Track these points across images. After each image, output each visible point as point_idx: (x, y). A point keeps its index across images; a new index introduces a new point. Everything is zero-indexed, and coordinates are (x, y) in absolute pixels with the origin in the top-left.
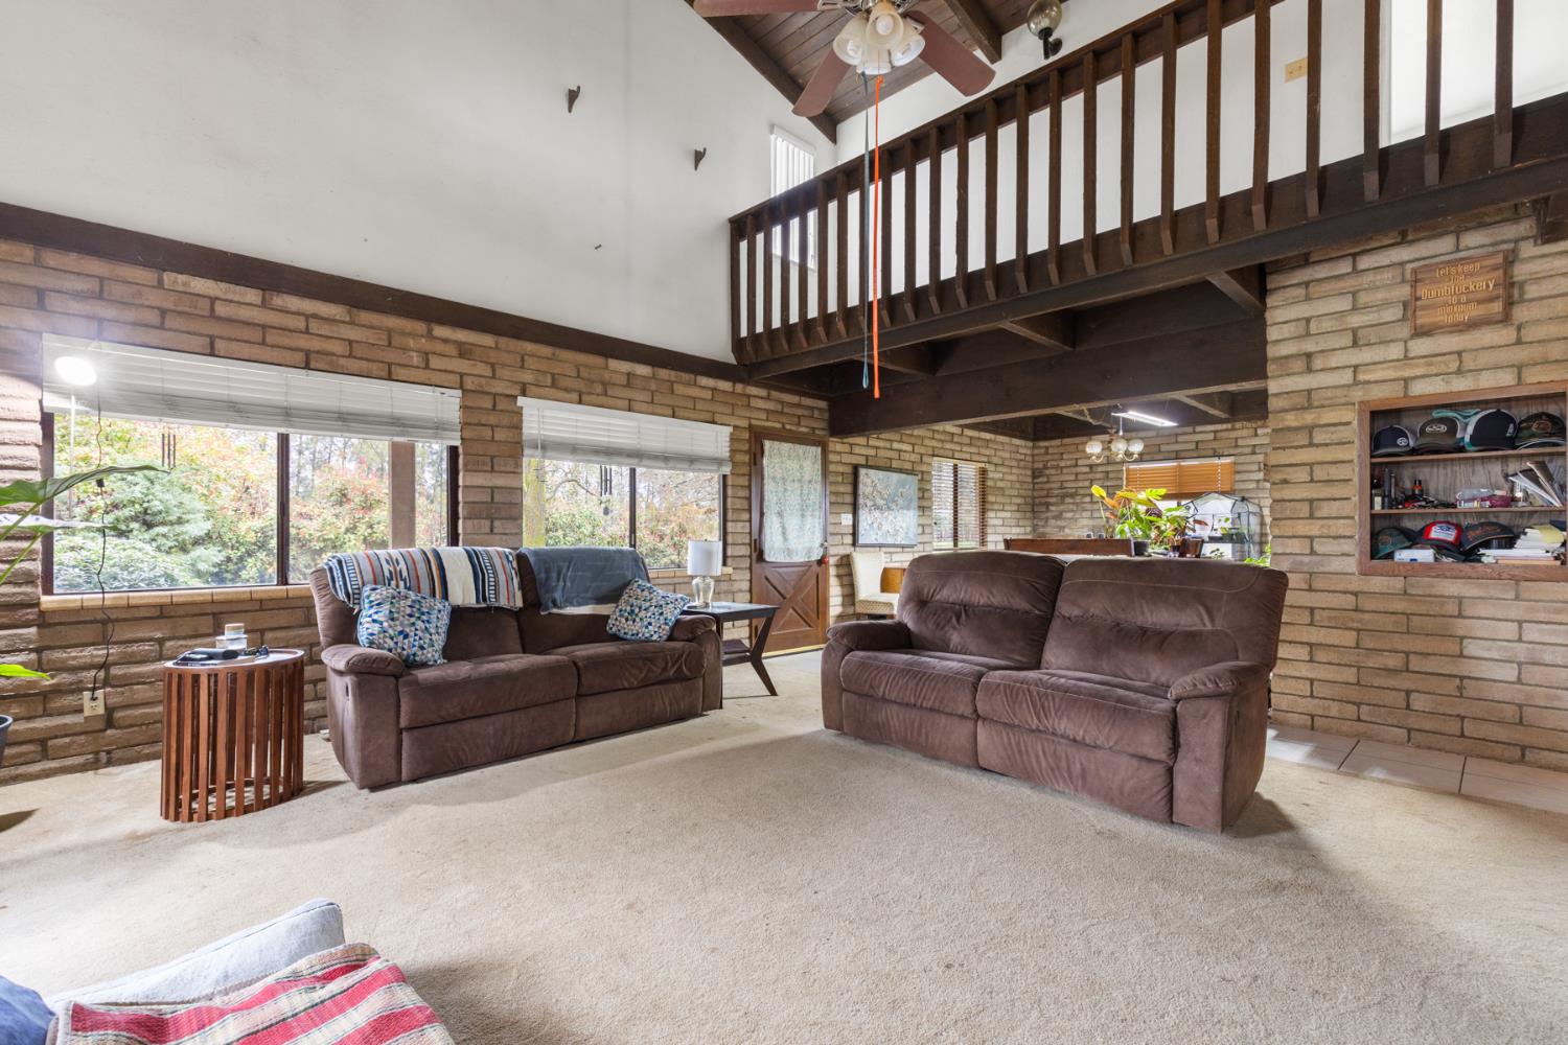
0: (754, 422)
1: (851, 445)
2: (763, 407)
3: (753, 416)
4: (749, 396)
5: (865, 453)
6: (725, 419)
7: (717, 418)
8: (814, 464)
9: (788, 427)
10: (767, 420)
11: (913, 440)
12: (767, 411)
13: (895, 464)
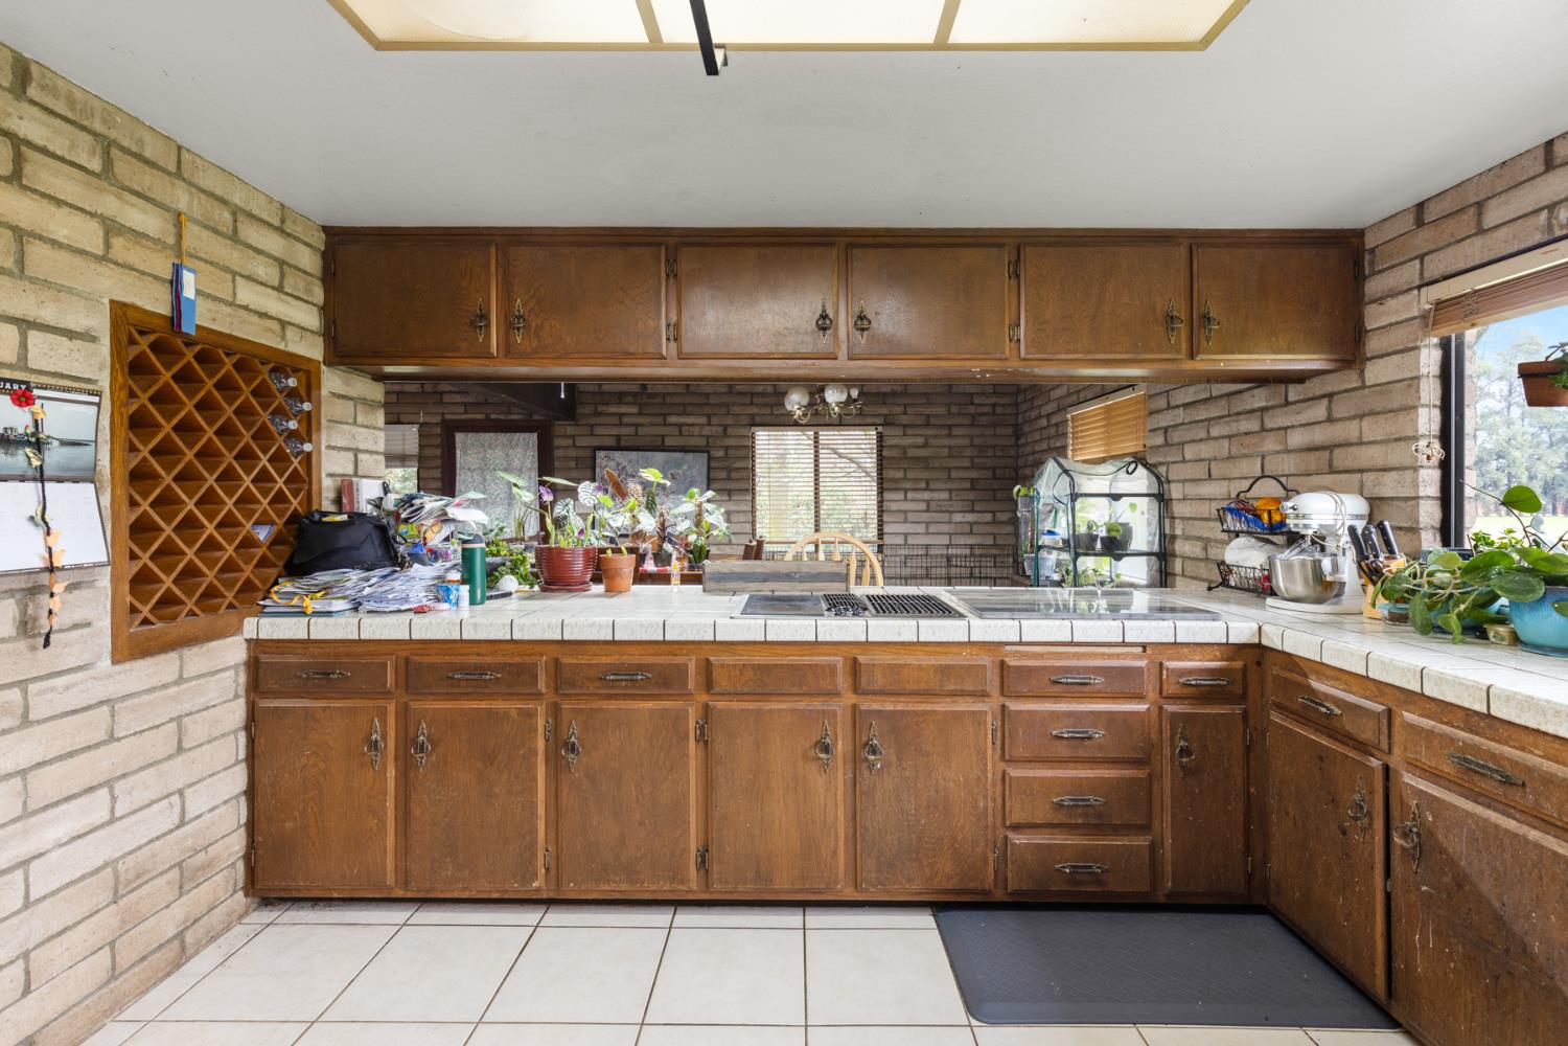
0: (448, 417)
1: (592, 426)
2: (460, 401)
3: (445, 411)
4: (442, 393)
5: (615, 433)
6: (411, 418)
7: (403, 418)
8: (525, 451)
9: (493, 416)
10: (466, 413)
11: (707, 410)
12: (465, 404)
13: (669, 442)
